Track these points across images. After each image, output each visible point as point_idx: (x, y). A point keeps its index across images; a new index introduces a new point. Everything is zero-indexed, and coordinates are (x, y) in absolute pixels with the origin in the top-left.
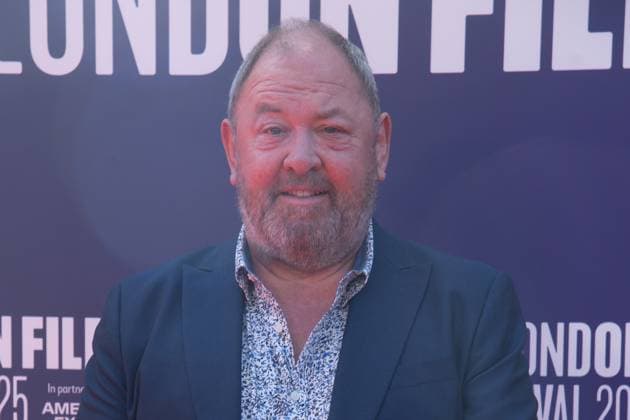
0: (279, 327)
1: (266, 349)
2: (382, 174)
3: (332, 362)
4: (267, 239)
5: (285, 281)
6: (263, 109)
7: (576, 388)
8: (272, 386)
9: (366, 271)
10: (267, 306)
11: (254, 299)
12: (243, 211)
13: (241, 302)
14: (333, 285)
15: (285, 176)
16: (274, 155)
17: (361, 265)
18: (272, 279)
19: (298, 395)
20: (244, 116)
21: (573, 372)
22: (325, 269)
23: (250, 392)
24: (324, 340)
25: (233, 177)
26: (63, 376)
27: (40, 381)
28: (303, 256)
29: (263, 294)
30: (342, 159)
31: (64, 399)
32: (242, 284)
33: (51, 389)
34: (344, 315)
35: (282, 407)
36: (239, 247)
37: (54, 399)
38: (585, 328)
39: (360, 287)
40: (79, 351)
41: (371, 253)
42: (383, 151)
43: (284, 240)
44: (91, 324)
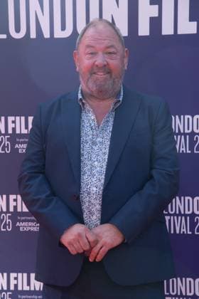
0: (93, 118)
1: (88, 125)
2: (126, 68)
3: (110, 128)
4: (89, 89)
5: (95, 103)
6: (88, 46)
7: (188, 136)
8: (91, 136)
9: (121, 99)
10: (89, 111)
11: (84, 108)
12: (81, 79)
13: (80, 110)
15: (95, 68)
16: (91, 61)
18: (91, 103)
19: (99, 139)
20: (81, 49)
21: (186, 131)
22: (108, 98)
23: (83, 138)
24: (107, 121)
25: (78, 69)
26: (21, 136)
27: (14, 138)
28: (101, 94)
29: (87, 107)
30: (114, 62)
31: (22, 143)
32: (81, 104)
33: (18, 140)
34: (114, 113)
35: (94, 143)
36: (80, 92)
37: (19, 143)
38: (190, 117)
39: (119, 105)
40: (27, 127)
41: (122, 94)
42: (126, 61)
43: (95, 89)
44: (31, 119)
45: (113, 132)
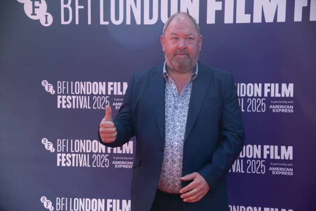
0: (174, 87)
1: (171, 93)
2: (200, 50)
3: (189, 96)
6: (173, 34)
7: (242, 99)
8: (173, 102)
9: (196, 73)
10: (171, 82)
11: (168, 79)
12: (166, 58)
13: (165, 81)
14: (188, 77)
15: (178, 50)
16: (175, 45)
17: (195, 72)
19: (180, 105)
20: (167, 35)
21: (242, 95)
22: (185, 72)
23: (167, 104)
24: (186, 91)
25: (163, 50)
26: (118, 96)
27: (112, 98)
28: (181, 69)
29: (170, 79)
30: (191, 46)
32: (165, 76)
33: (115, 99)
34: (191, 84)
35: (176, 108)
36: (164, 67)
37: (115, 102)
38: (245, 85)
39: (195, 77)
41: (197, 69)
42: (200, 44)
43: (177, 65)
44: (125, 84)
45: (191, 100)
